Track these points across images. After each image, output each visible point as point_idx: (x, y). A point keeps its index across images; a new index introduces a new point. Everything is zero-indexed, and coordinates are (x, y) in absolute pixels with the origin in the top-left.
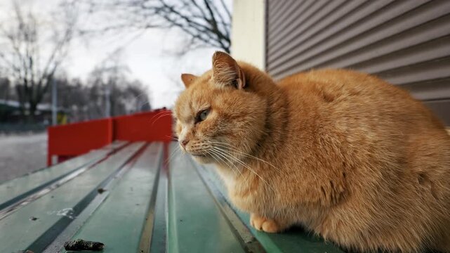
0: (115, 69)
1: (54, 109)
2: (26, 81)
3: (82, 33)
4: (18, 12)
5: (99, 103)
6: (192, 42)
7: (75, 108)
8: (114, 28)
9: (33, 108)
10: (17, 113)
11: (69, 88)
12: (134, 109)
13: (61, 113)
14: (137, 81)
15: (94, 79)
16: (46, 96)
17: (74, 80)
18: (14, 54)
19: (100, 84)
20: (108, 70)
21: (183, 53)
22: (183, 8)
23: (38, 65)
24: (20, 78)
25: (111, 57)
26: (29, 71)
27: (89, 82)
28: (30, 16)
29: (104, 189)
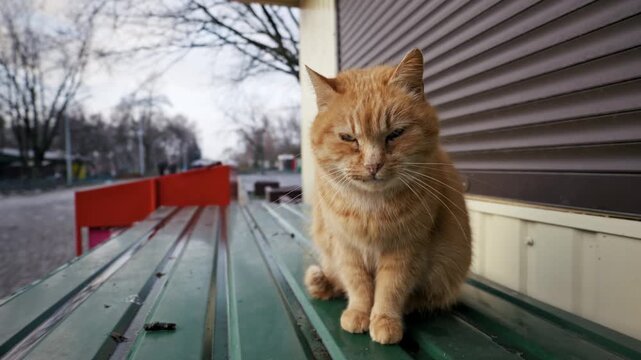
0: (149, 101)
1: (69, 157)
2: (27, 120)
3: (102, 54)
4: (11, 27)
5: (130, 147)
6: (252, 66)
7: (96, 154)
8: (147, 48)
9: (39, 157)
10: (17, 164)
11: (88, 128)
12: (178, 153)
13: (78, 163)
14: (180, 117)
15: (121, 115)
16: (56, 140)
17: (93, 117)
18: (9, 85)
19: (129, 122)
20: (139, 103)
21: (240, 79)
22: (237, 19)
23: (43, 98)
24: (19, 116)
25: (142, 86)
26: (31, 107)
27: (114, 120)
28: (28, 32)
29: (163, 272)
